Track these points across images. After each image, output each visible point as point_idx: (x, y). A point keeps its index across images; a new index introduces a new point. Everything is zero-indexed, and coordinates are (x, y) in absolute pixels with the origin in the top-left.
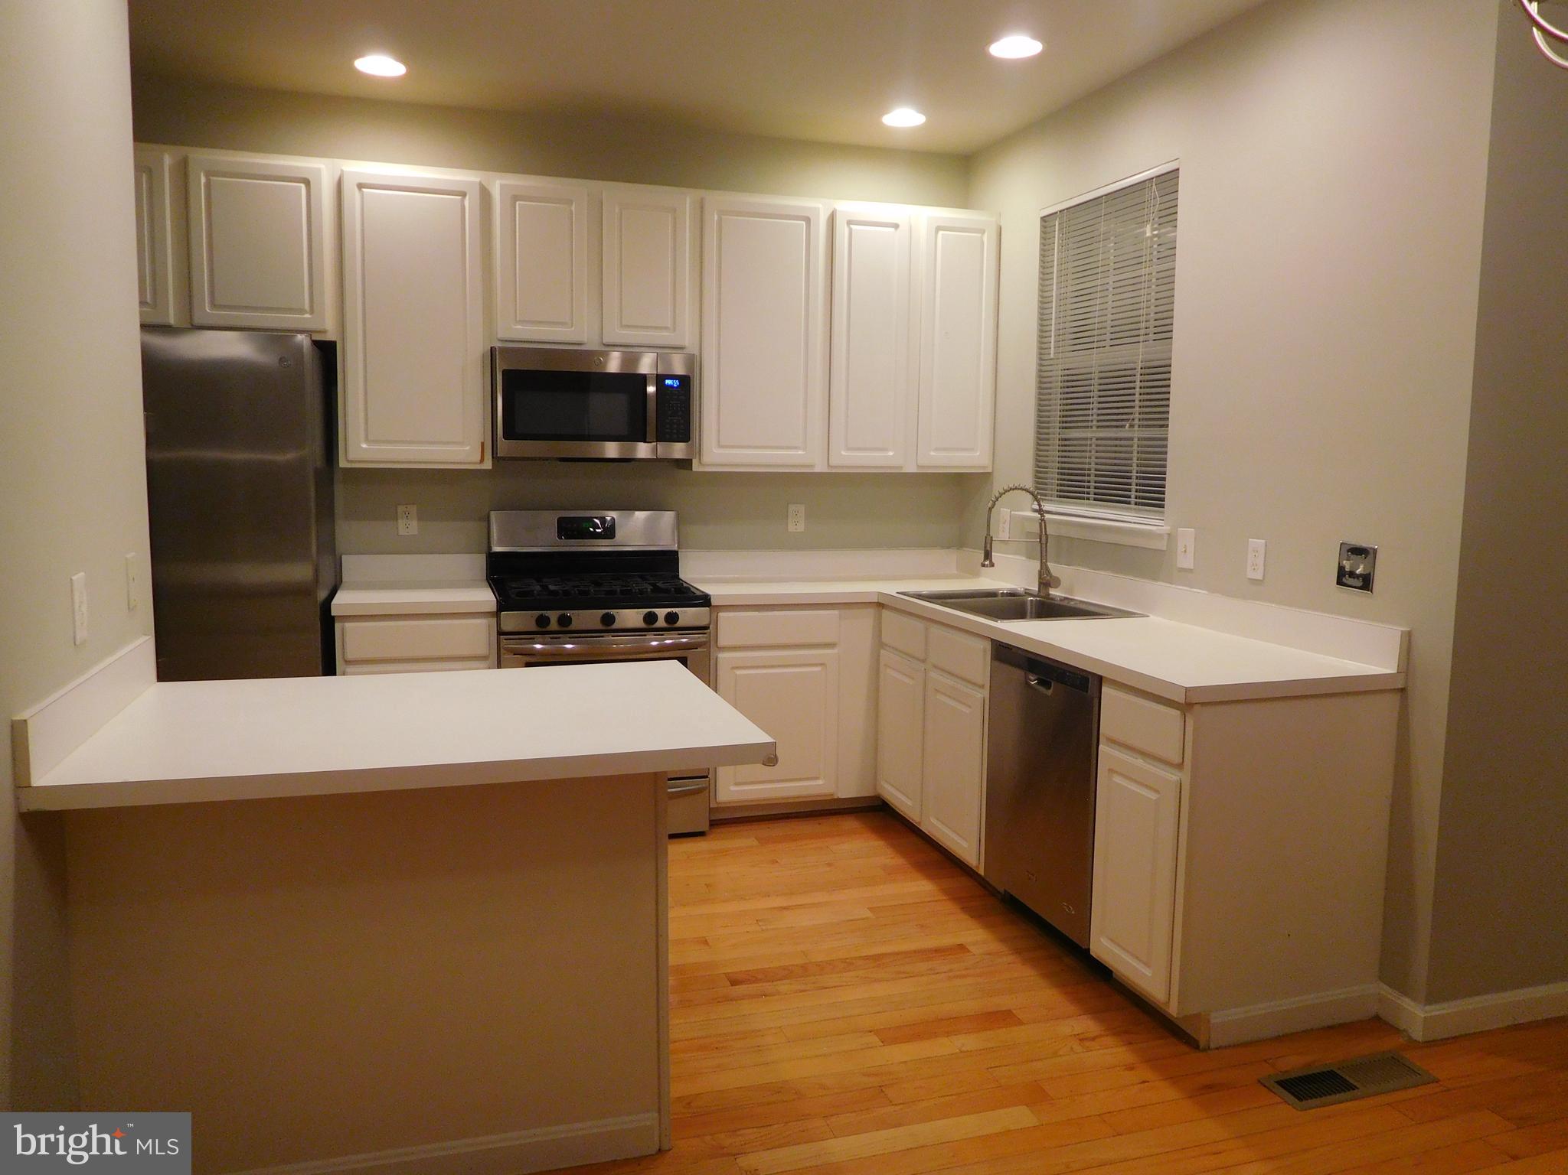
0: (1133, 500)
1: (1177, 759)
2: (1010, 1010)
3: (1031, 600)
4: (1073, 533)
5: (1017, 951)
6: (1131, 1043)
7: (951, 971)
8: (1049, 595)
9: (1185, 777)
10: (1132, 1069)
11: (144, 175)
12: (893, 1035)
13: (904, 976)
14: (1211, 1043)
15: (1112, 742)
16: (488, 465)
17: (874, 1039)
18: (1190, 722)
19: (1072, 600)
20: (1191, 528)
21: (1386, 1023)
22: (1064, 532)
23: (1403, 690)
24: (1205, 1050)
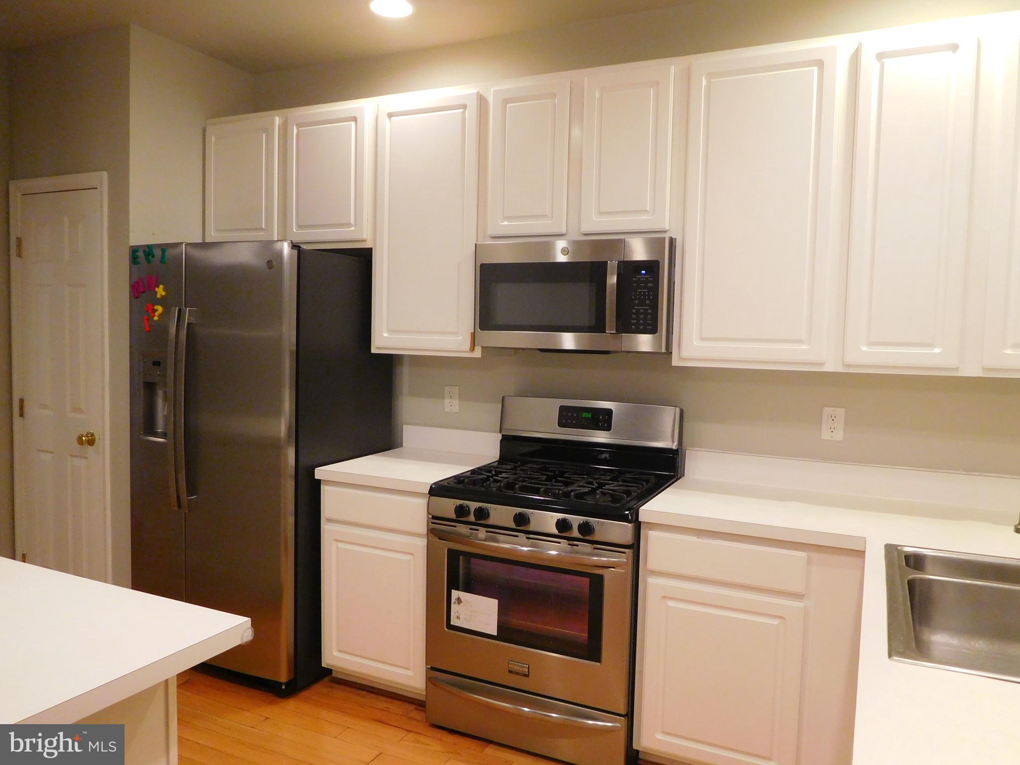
11: (264, 134)
16: (478, 353)
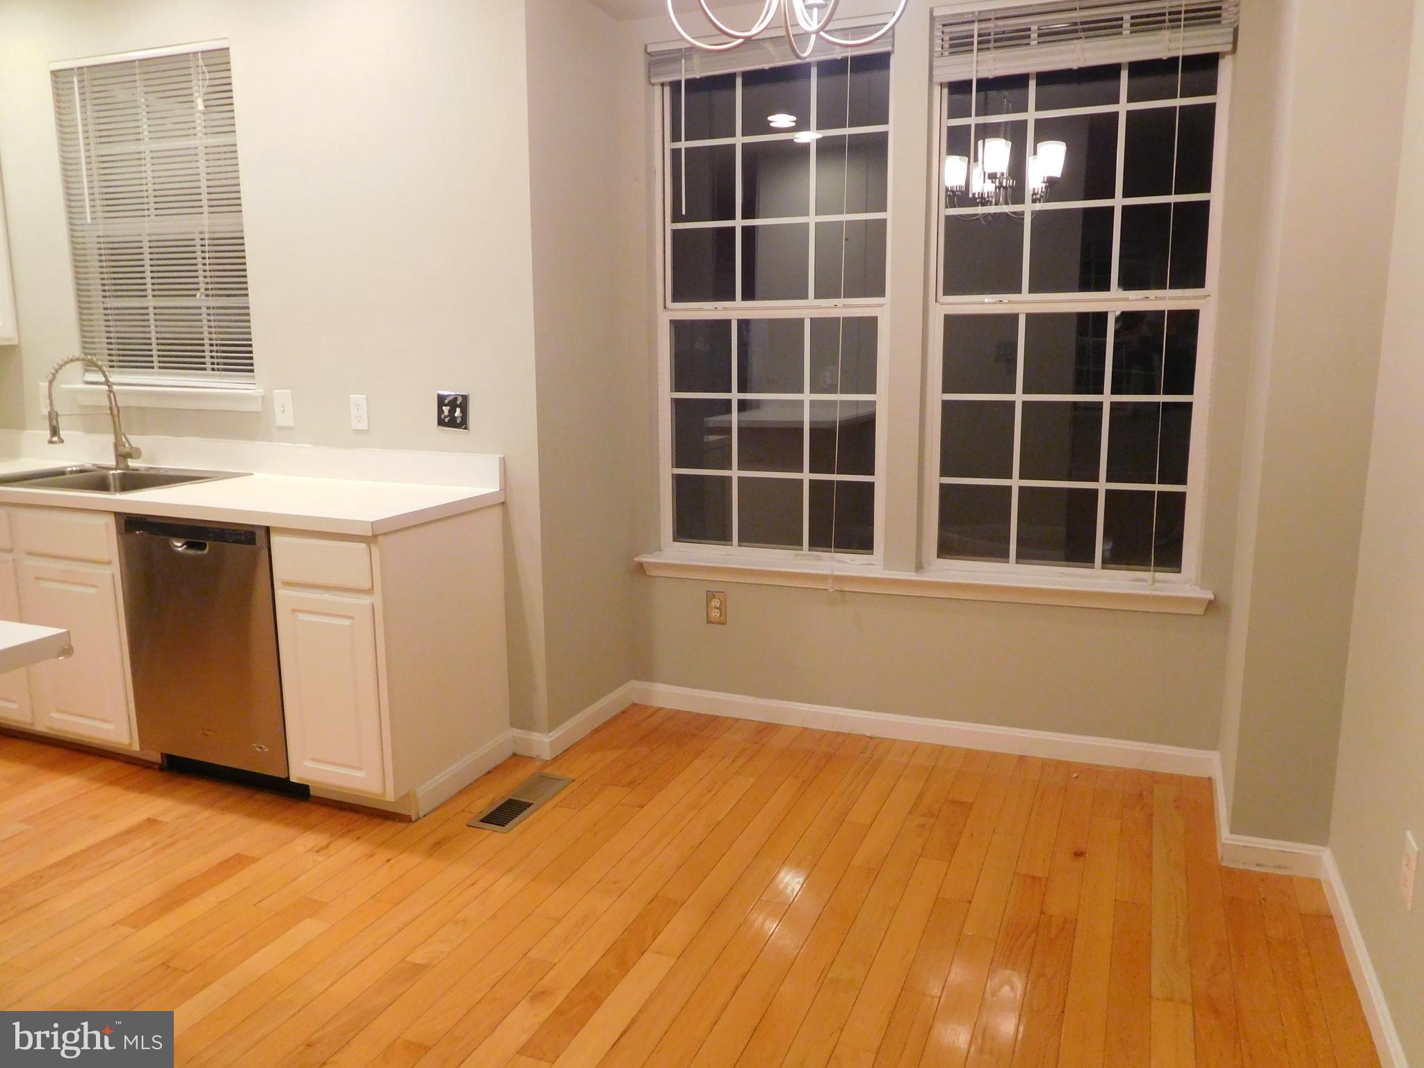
0: (208, 366)
1: (368, 586)
2: (238, 854)
3: (113, 474)
4: (145, 403)
5: (210, 805)
6: (358, 838)
7: (154, 844)
8: (128, 466)
9: (377, 599)
10: (372, 855)
12: (140, 919)
13: (108, 866)
14: (420, 812)
15: (288, 584)
17: (125, 930)
18: (375, 550)
19: (161, 469)
20: (288, 389)
21: (522, 756)
22: (133, 402)
23: (503, 503)
24: (416, 820)
